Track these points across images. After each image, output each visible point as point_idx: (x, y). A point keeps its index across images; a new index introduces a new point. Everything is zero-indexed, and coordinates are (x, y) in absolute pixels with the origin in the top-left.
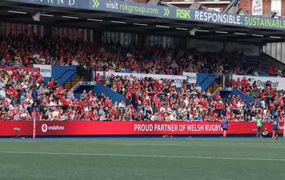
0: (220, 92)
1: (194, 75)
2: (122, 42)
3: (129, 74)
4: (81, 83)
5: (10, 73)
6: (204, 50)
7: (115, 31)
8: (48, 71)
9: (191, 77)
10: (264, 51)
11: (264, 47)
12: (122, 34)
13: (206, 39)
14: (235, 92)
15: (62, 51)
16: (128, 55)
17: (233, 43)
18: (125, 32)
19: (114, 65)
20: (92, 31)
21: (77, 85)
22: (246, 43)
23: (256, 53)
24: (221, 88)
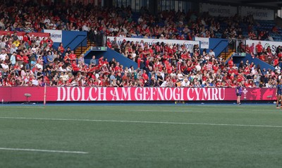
0: (234, 57)
1: (207, 40)
2: (133, 7)
3: (139, 40)
4: (92, 48)
5: (21, 38)
6: (216, 14)
8: (59, 36)
9: (204, 42)
10: (279, 15)
11: (279, 11)
13: (218, 4)
14: (249, 58)
15: (73, 16)
16: (140, 20)
17: (247, 7)
19: (125, 30)
21: (88, 50)
22: (260, 7)
23: (271, 18)
24: (234, 54)
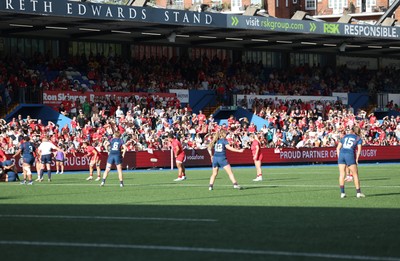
0: (375, 113)
1: (345, 95)
2: (264, 62)
3: (273, 97)
4: (221, 108)
6: (355, 67)
7: (256, 50)
8: (186, 96)
9: (342, 97)
12: (264, 53)
13: (357, 56)
17: (389, 59)
18: (267, 51)
19: (256, 87)
20: (231, 51)
21: (216, 110)
24: (376, 109)
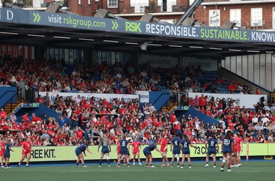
0: (175, 111)
1: (147, 93)
2: (66, 59)
4: (22, 105)
6: (156, 66)
7: (59, 47)
9: (144, 95)
10: (223, 66)
11: (223, 61)
12: (66, 51)
13: (158, 54)
16: (74, 73)
17: (189, 58)
18: (69, 48)
19: (59, 84)
20: (33, 48)
21: (18, 107)
22: (202, 57)
23: (214, 68)
24: (176, 107)
